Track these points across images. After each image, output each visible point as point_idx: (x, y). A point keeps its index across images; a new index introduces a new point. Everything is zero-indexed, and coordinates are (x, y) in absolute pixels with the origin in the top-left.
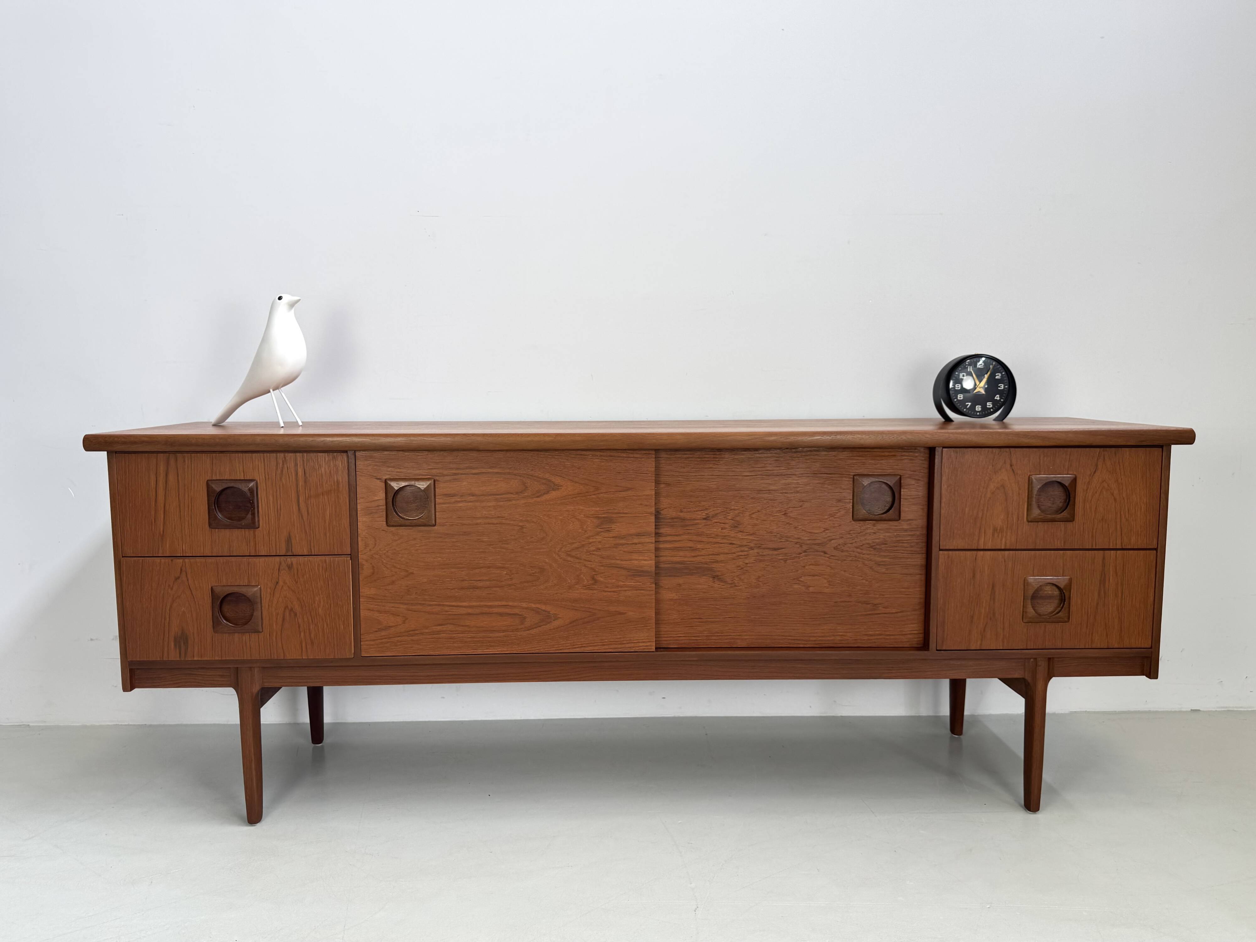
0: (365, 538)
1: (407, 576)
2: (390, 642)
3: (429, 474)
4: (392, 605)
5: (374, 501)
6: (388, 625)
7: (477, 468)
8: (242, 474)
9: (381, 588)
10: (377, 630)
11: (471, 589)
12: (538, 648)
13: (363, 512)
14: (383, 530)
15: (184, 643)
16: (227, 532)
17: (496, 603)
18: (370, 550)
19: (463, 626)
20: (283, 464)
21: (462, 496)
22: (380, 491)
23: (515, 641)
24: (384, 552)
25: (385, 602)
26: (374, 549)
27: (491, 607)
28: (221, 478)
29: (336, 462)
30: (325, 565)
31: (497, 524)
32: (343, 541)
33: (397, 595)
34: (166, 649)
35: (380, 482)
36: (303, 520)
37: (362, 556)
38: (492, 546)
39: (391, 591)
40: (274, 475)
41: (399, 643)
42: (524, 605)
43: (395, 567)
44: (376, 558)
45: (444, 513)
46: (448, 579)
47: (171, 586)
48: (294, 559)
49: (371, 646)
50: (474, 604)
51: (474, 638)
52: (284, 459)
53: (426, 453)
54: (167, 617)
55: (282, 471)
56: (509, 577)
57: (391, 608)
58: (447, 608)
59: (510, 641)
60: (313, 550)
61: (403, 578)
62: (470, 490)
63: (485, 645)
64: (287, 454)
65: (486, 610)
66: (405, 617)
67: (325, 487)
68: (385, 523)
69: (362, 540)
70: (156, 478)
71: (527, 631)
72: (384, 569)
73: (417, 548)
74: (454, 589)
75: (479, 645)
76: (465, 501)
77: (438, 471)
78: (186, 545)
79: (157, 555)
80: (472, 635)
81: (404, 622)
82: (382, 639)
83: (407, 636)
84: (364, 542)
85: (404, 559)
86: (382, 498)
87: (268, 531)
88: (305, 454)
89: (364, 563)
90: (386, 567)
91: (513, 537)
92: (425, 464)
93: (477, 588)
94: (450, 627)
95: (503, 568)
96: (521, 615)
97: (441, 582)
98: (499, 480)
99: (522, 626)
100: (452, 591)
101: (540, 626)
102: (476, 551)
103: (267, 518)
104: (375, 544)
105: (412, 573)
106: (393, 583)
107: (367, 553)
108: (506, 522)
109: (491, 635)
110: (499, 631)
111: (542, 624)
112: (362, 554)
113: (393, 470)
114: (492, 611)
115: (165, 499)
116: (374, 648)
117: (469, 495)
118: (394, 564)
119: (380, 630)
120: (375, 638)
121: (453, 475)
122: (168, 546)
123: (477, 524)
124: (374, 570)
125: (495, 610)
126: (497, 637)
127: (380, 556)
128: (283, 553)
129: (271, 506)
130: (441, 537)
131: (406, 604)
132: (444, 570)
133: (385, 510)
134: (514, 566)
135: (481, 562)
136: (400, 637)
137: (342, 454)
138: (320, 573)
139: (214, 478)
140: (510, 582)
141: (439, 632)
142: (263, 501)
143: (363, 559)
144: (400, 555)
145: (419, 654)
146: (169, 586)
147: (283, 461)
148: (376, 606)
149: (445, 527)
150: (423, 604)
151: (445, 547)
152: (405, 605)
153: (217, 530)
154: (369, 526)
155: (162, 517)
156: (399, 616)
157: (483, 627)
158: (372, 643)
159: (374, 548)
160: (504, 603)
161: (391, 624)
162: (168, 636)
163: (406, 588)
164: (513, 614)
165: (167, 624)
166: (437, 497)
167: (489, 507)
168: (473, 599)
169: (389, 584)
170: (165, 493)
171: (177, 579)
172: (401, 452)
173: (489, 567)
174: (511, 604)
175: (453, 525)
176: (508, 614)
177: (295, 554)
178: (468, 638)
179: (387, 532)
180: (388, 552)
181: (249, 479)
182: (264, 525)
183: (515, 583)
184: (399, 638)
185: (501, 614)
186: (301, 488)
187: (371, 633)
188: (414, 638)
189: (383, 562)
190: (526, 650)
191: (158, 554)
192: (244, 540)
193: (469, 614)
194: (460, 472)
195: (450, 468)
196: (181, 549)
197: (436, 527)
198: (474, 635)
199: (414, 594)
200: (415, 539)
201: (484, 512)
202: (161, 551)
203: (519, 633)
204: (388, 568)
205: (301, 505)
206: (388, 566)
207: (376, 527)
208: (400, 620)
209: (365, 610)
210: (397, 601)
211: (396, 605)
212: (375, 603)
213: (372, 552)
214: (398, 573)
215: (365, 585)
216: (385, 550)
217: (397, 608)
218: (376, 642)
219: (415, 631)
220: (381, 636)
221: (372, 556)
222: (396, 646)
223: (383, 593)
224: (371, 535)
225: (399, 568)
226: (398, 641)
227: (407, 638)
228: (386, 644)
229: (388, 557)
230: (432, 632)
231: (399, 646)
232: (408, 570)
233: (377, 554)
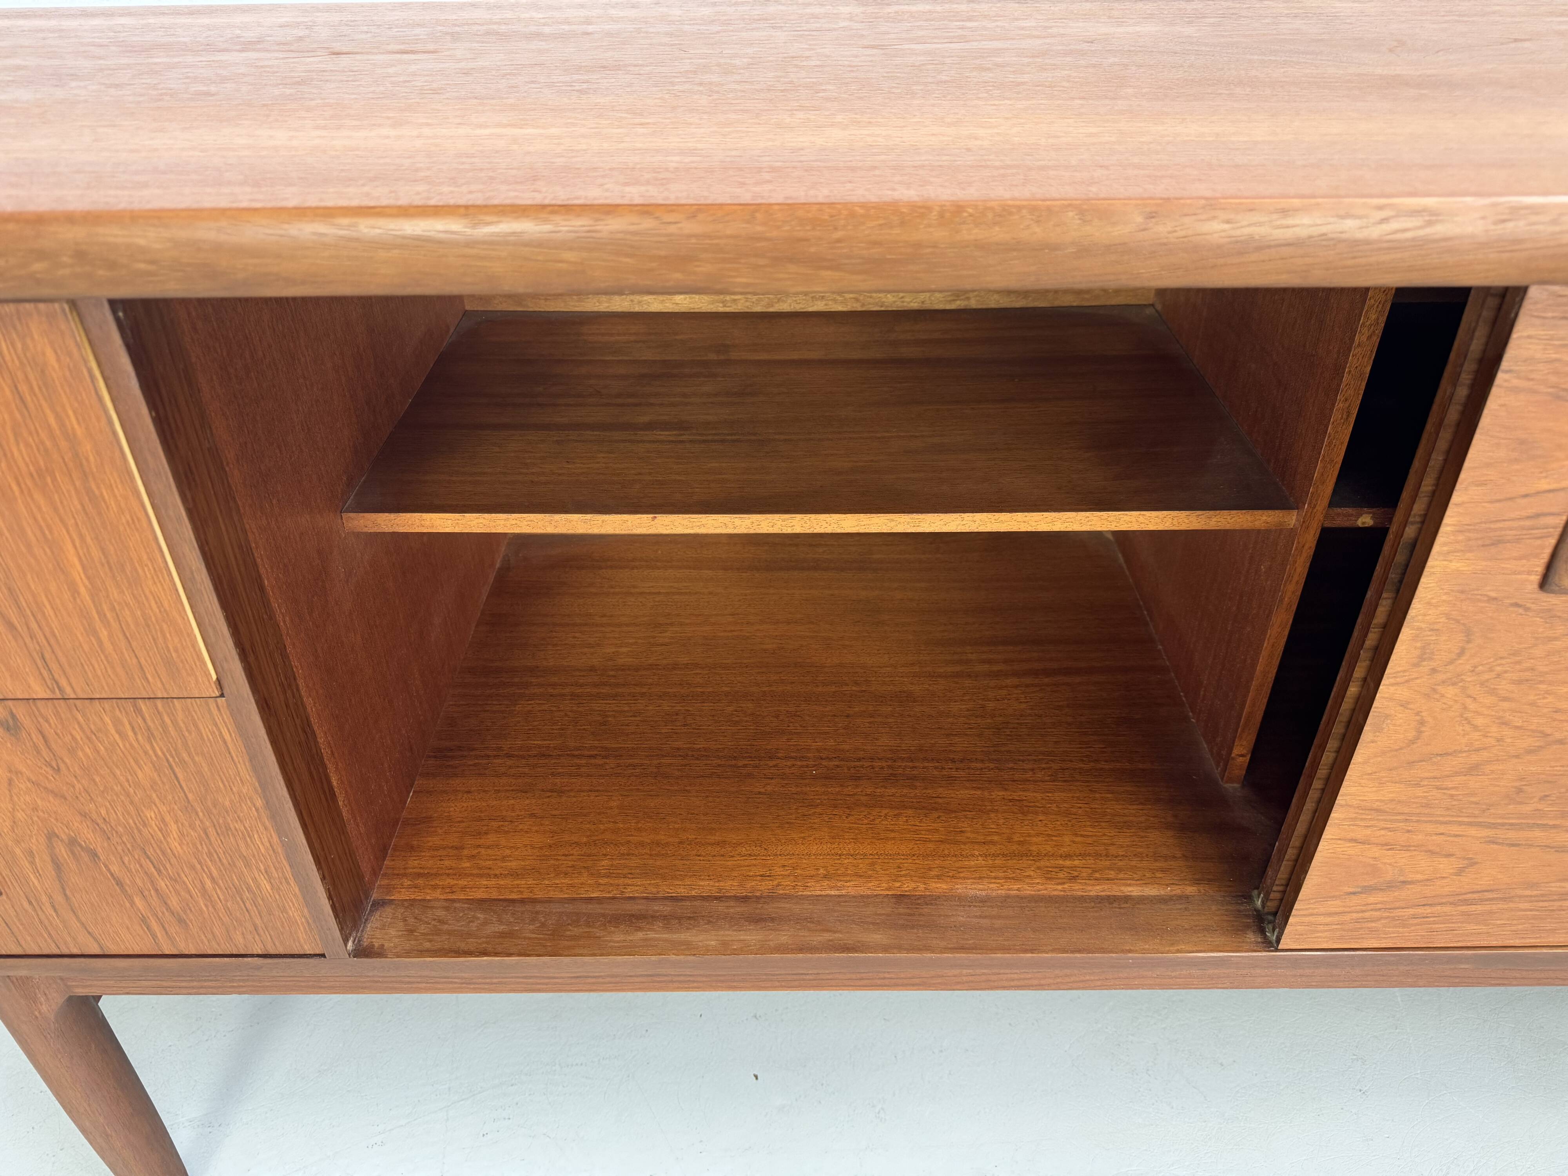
0: (1434, 631)
1: (1534, 750)
2: (1389, 917)
4: (1442, 828)
5: (1525, 496)
6: (1401, 879)
9: (1424, 782)
10: (1358, 890)
13: (1460, 538)
14: (1516, 605)
18: (1434, 670)
24: (1487, 676)
25: (1418, 821)
26: (1450, 668)
33: (1472, 803)
37: (1392, 689)
39: (1453, 792)
41: (1418, 921)
43: (1505, 724)
44: (1443, 696)
49: (1321, 928)
57: (1434, 837)
61: (1517, 757)
66: (1471, 858)
68: (1536, 578)
72: (1460, 729)
81: (1460, 872)
82: (1363, 912)
83: (1453, 904)
84: (1419, 645)
85: (1550, 699)
89: (1392, 709)
90: (1469, 723)
104: (1461, 653)
106: (1473, 769)
107: (1417, 678)
112: (1395, 684)
116: (1327, 930)
118: (1507, 714)
119: (1368, 890)
120: (1339, 910)
124: (1421, 732)
127: (1464, 688)
131: (1493, 826)
136: (1426, 908)
143: (1391, 699)
144: (1543, 687)
148: (1383, 832)
150: (1554, 827)
152: (1488, 828)
154: (1462, 592)
156: (1449, 855)
158: (1330, 919)
159: (1451, 662)
161: (1411, 877)
163: (1517, 784)
169: (1457, 774)
179: (1527, 609)
180: (1498, 676)
184: (1422, 910)
187: (1334, 897)
188: (1472, 908)
189: (1465, 708)
199: (1536, 800)
204: (1476, 728)
206: (1479, 721)
207: (1493, 594)
208: (1445, 866)
209: (1339, 842)
210: (1466, 820)
211: (1455, 829)
212: (1382, 824)
213: (1440, 677)
214: (1509, 740)
215: (1369, 774)
216: (1491, 670)
217: (1456, 836)
218: (1347, 917)
219: (1486, 893)
220: (1365, 905)
221: (1434, 690)
222: (1404, 926)
223: (1425, 797)
224: (1458, 621)
225: (1517, 727)
226: (1414, 917)
227: (1447, 909)
228: (1372, 921)
229: (1493, 692)
230: (1542, 895)
231: (1413, 928)
232: (1549, 731)
233: (1454, 684)
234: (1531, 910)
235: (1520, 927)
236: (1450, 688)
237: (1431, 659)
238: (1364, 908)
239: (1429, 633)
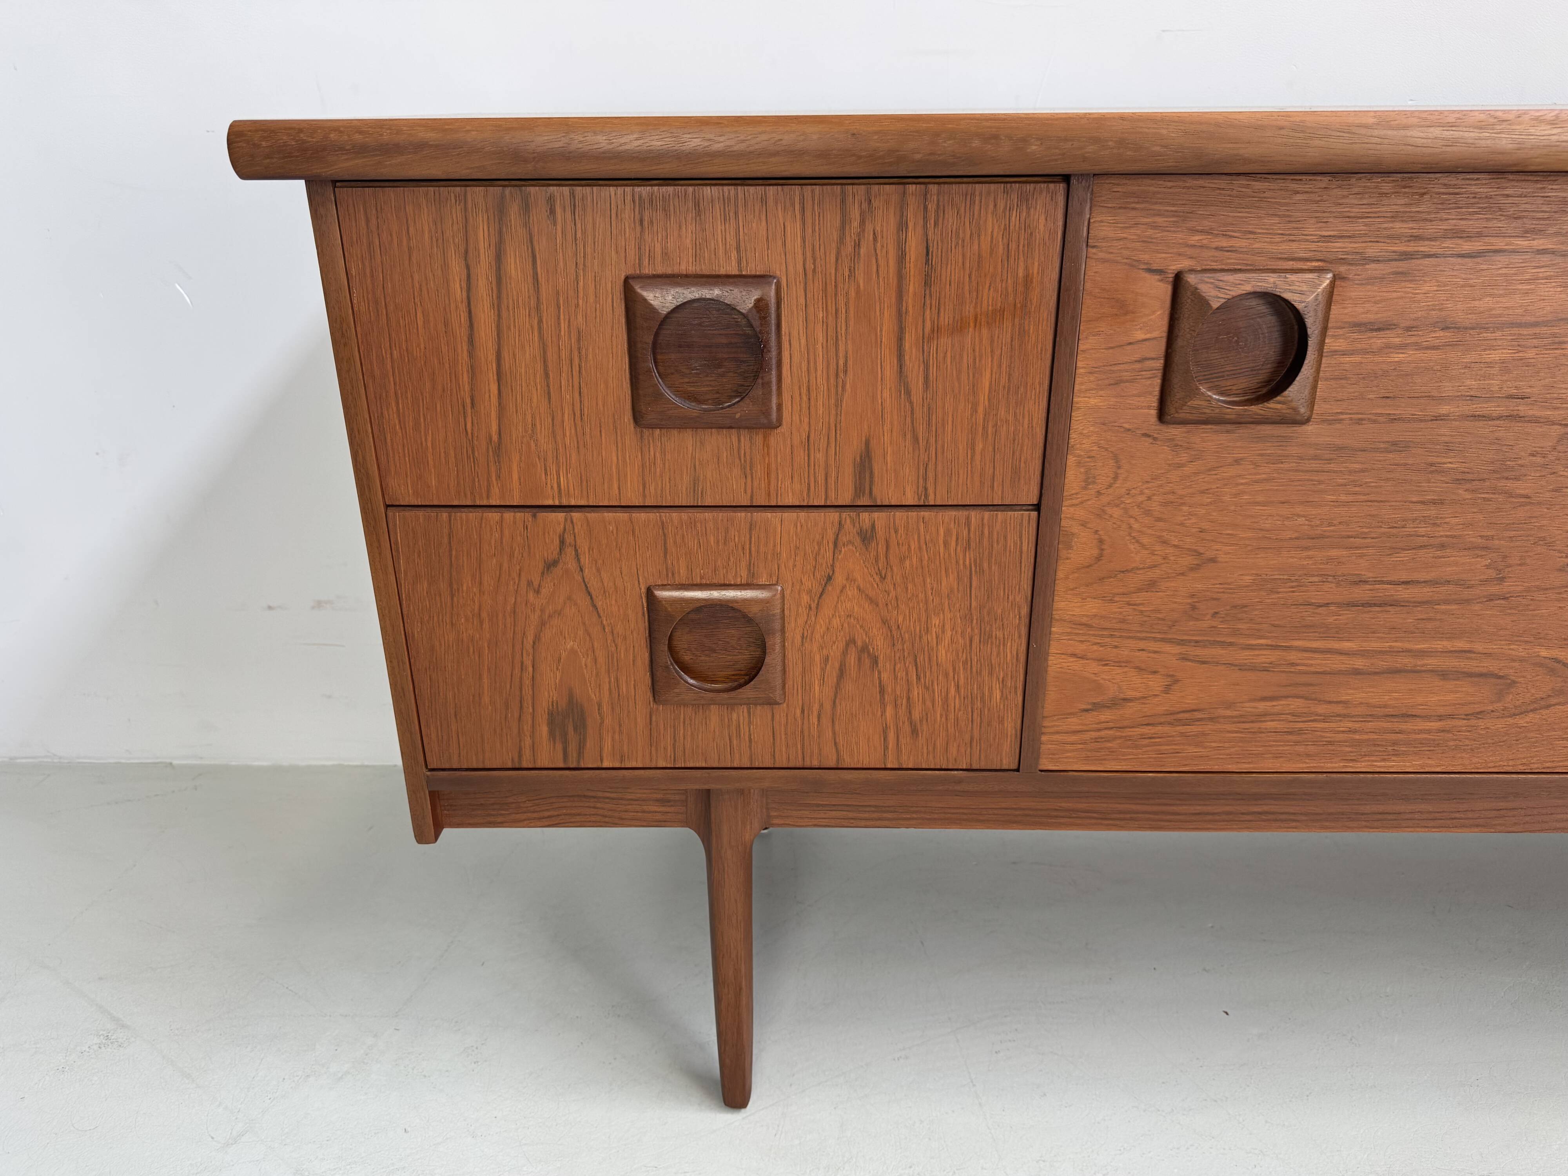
0: (1089, 457)
1: (1194, 568)
2: (1121, 737)
3: (1319, 255)
4: (1142, 644)
5: (1130, 344)
6: (1122, 696)
7: (1480, 235)
8: (734, 255)
9: (1116, 599)
10: (1090, 707)
11: (1375, 605)
12: (1524, 761)
13: (1092, 378)
14: (1145, 435)
15: (575, 729)
16: (688, 440)
17: (1440, 645)
18: (1099, 493)
19: (1330, 702)
20: (862, 222)
21: (1409, 329)
22: (1154, 312)
23: (1467, 742)
24: (1140, 498)
25: (1121, 637)
26: (1111, 491)
27: (1422, 653)
28: (669, 271)
29: (1028, 213)
30: (965, 532)
31: (1499, 418)
32: (1022, 465)
33: (1159, 619)
34: (528, 741)
35: (1161, 280)
36: (911, 403)
37: (1072, 509)
38: (1468, 486)
39: (1141, 608)
40: (833, 259)
41: (1146, 742)
42: (1520, 651)
43: (1165, 542)
44: (1111, 516)
45: (1343, 381)
46: (1316, 579)
47: (536, 584)
48: (879, 517)
49: (1068, 747)
50: (1375, 645)
51: (1355, 731)
52: (865, 206)
53: (1324, 181)
54: (528, 663)
55: (857, 245)
56: (1494, 575)
57: (1138, 654)
58: (1293, 656)
59: (1451, 743)
60: (931, 491)
61: (1183, 574)
62: (1440, 310)
63: (1380, 751)
64: (876, 187)
65: (1407, 661)
66: (1172, 676)
67: (985, 297)
68: (1154, 412)
69: (1079, 464)
70: (468, 267)
71: (1509, 717)
72: (1132, 547)
73: (1241, 487)
74: (1327, 605)
75: (1364, 750)
76: (1418, 347)
77: (1349, 246)
78: (569, 475)
79: (485, 503)
80: (1350, 725)
81: (1167, 689)
82: (1099, 730)
83: (1170, 723)
84: (1082, 470)
85: (1194, 520)
86: (1155, 334)
87: (804, 436)
88: (934, 188)
89: (1076, 528)
90: (1138, 542)
91: (1539, 460)
92: (1313, 221)
93: (1395, 603)
94: (1296, 704)
95: (1485, 548)
96: (1500, 677)
97: (1292, 587)
98: (1541, 275)
99: (1498, 706)
100: (1320, 610)
101: (1548, 707)
102: (1414, 499)
103: (805, 398)
104: (1116, 478)
105: (1213, 560)
106: (1152, 585)
107: (1088, 500)
108: (1531, 413)
109: (1403, 726)
110: (1426, 718)
111: (1553, 701)
112: (1073, 505)
113: (1205, 242)
114: (1423, 666)
115: (498, 335)
116: (1073, 751)
117: (1434, 324)
118: (1164, 534)
119: (1097, 707)
120: (1078, 728)
121: (1396, 260)
122: (515, 476)
123: (1436, 418)
124: (1103, 550)
125: (1432, 662)
126: (1421, 731)
127: (1126, 510)
128: (846, 498)
129: (820, 360)
130: (1316, 458)
131: (1181, 643)
132: (1306, 554)
133: (1159, 374)
134: (1518, 543)
135: (1422, 531)
136: (1150, 727)
137: (1052, 186)
138: (949, 555)
139: (646, 271)
140: (1494, 589)
141: (1263, 716)
142: (795, 343)
143: (1072, 519)
144: (1185, 508)
145: (1195, 769)
146: (530, 583)
147: (862, 214)
148: (1095, 647)
149: (1338, 426)
150: (1231, 644)
151: (1322, 486)
152: (1179, 644)
153: (657, 431)
154: (1104, 424)
155: (494, 388)
156: (1155, 672)
157: (1385, 706)
158: (1073, 738)
159: (1110, 486)
160: (1461, 644)
161: (1130, 694)
162: (531, 710)
163: (1189, 601)
164: (1481, 675)
165: (527, 682)
166: (1330, 332)
167: (1490, 365)
168: (1374, 633)
169: (1140, 590)
170: (499, 316)
171: (550, 565)
172: (1243, 181)
173: (1443, 546)
174: (1479, 647)
175: (1362, 419)
176: (1464, 673)
177: (879, 503)
178: (1339, 732)
179: (1155, 439)
180: (1149, 498)
181: (753, 273)
182: (796, 418)
183: (1509, 593)
184: (1146, 730)
185: (1444, 675)
186: (910, 301)
187: (1071, 714)
188: (1188, 729)
189: (1131, 527)
190: (1492, 764)
191: (488, 497)
192: (737, 461)
193: (1357, 672)
194: (1422, 249)
195: (1388, 237)
196: (555, 486)
197: (1309, 428)
198: (1357, 726)
199: (1209, 617)
200: (1237, 462)
201: (1468, 382)
202: (495, 490)
203: (1481, 723)
204: (1143, 546)
205: (907, 358)
206: (1145, 540)
207: (1127, 426)
208: (1156, 683)
209: (1063, 656)
210: (1158, 636)
211: (1153, 646)
212: (1093, 639)
213: (1105, 499)
214: (1172, 558)
215: (1072, 589)
216: (1142, 493)
217: (1155, 652)
218: (1087, 736)
219: (1196, 713)
220: (1098, 723)
221: (1103, 511)
222: (1136, 747)
223: (1121, 613)
224: (1106, 450)
225: (1175, 546)
226: (1143, 737)
227: (1167, 729)
228: (1108, 741)
229: (1148, 513)
230: (1241, 716)
231: (1145, 749)
232: (1202, 550)
233: (1117, 506)
234: (1236, 732)
235: (1233, 750)
236: (1115, 509)
237: (1094, 483)
238: (1099, 726)
239: (1088, 460)
